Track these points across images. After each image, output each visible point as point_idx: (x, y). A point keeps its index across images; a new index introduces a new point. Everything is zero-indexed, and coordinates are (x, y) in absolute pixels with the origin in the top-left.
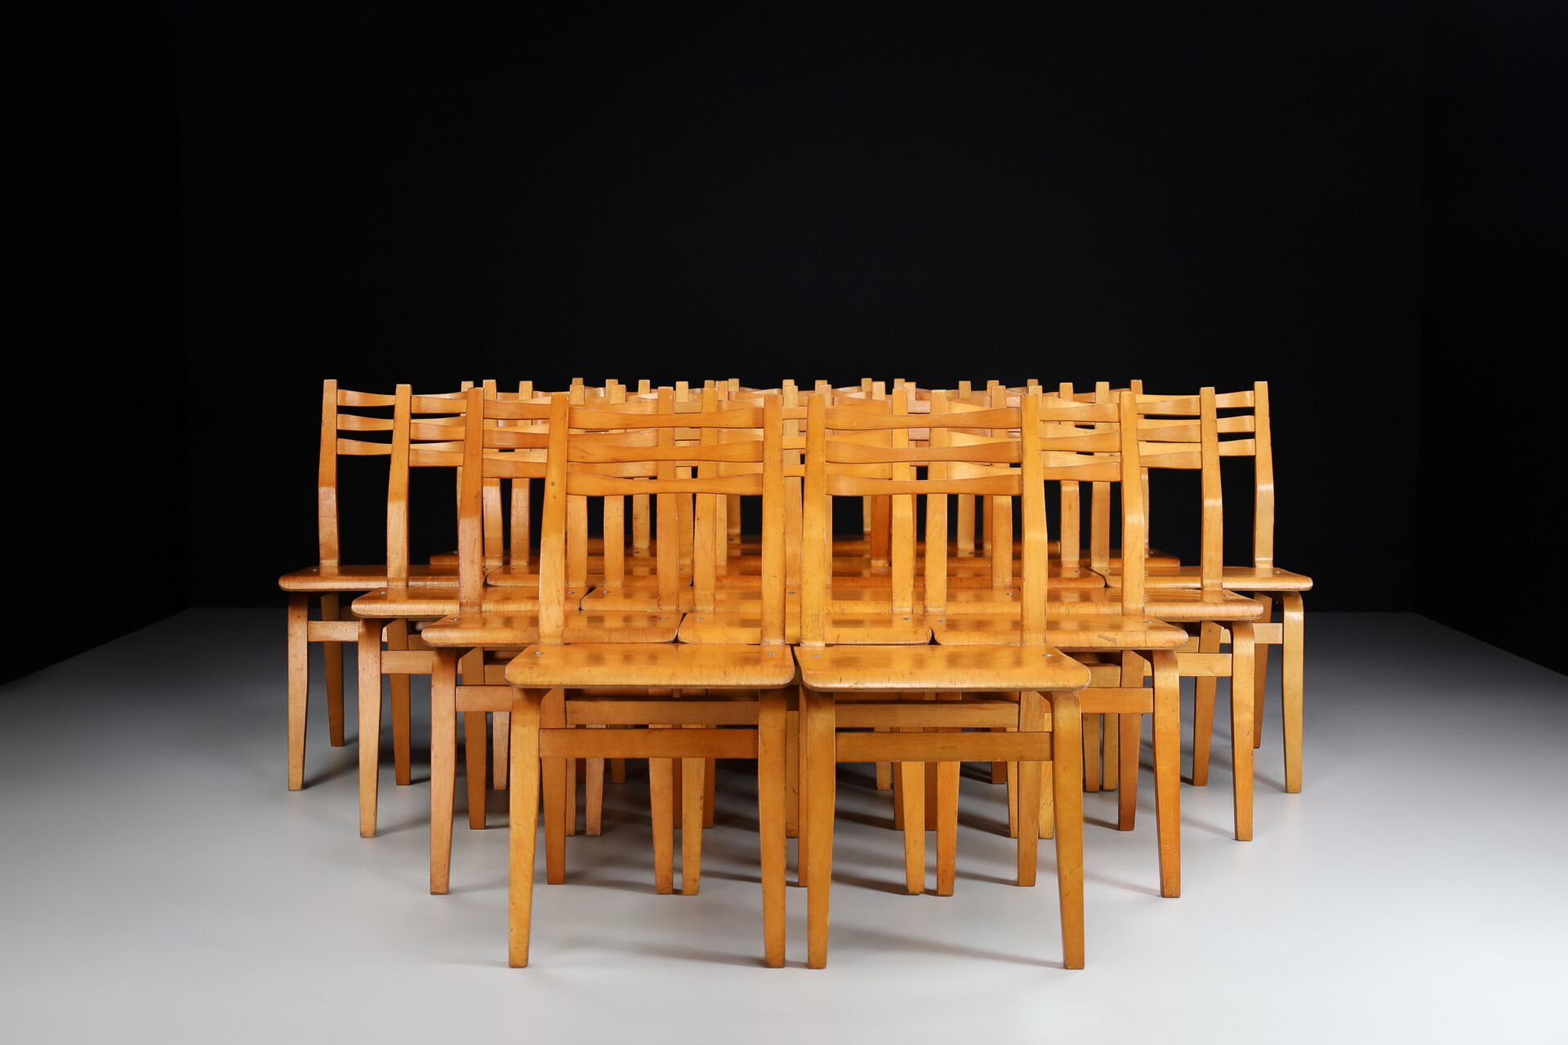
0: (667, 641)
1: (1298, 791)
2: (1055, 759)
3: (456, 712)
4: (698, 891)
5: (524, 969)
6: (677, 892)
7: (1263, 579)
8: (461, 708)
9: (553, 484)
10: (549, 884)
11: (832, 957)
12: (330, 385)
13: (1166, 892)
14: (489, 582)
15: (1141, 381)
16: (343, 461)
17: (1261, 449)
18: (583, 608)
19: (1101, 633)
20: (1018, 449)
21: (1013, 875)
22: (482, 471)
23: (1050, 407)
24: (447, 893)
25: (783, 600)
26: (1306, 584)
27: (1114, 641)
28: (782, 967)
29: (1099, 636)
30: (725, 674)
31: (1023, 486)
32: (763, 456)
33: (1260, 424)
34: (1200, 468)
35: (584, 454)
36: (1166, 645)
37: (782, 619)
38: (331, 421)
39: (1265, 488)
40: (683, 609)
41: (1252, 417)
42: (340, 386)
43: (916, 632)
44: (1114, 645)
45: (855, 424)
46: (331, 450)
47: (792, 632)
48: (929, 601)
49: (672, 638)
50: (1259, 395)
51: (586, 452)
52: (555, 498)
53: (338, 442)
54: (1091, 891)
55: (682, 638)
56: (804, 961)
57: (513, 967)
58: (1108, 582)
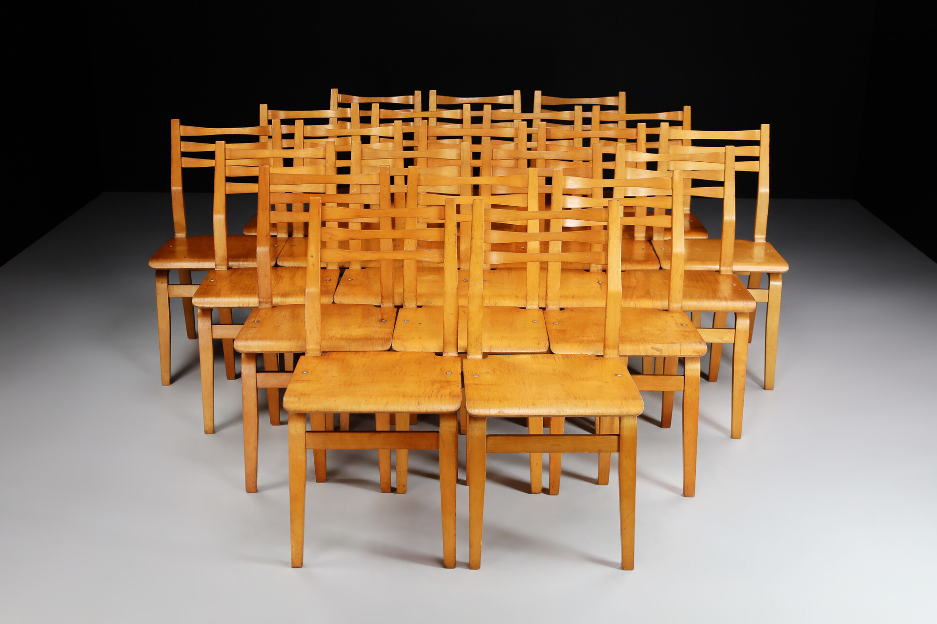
0: (385, 349)
1: (771, 389)
2: (620, 452)
3: (257, 388)
4: (406, 491)
5: (300, 569)
6: (393, 490)
7: (758, 264)
8: (260, 386)
9: (312, 257)
10: (317, 482)
11: (485, 557)
12: (175, 123)
13: (686, 494)
14: (279, 263)
15: (690, 107)
16: (186, 172)
17: (763, 168)
18: (335, 301)
19: (653, 345)
20: (605, 236)
21: (595, 475)
22: (270, 219)
23: (629, 177)
24: (256, 491)
25: (456, 328)
26: (784, 268)
27: (661, 351)
28: (454, 567)
29: (652, 348)
30: (419, 403)
31: (607, 259)
32: (444, 239)
33: (764, 151)
34: (723, 198)
35: (331, 236)
36: (693, 355)
37: (456, 339)
38: (178, 147)
39: (764, 189)
40: (398, 303)
41: (759, 146)
42: (182, 124)
43: (539, 344)
44: (661, 355)
45: (502, 218)
46: (178, 165)
47: (462, 343)
48: (549, 301)
49: (388, 348)
50: (764, 133)
51: (332, 235)
52: (314, 265)
53: (182, 160)
54: (641, 486)
55: (394, 348)
56: (467, 562)
57: (294, 568)
58: (662, 266)
